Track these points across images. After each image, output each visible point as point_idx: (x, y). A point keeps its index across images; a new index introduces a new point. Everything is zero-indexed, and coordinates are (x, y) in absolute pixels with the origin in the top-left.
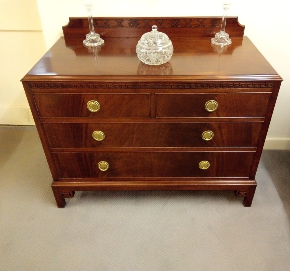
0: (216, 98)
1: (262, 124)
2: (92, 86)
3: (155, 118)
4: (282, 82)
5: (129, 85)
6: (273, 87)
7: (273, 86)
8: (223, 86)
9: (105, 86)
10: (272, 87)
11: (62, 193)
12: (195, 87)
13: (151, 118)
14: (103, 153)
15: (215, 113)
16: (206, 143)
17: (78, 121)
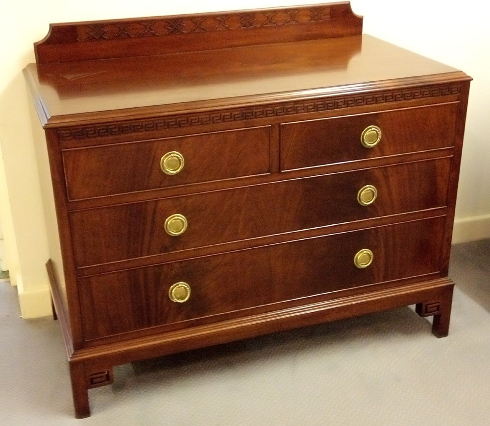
0: (377, 121)
1: (451, 160)
2: (174, 123)
3: (280, 172)
4: (471, 82)
5: (237, 113)
6: (460, 92)
7: (459, 89)
8: (387, 98)
9: (197, 121)
10: (457, 93)
11: (91, 375)
12: (343, 106)
13: (272, 173)
14: (181, 262)
15: (377, 150)
16: (365, 211)
17: (141, 199)
